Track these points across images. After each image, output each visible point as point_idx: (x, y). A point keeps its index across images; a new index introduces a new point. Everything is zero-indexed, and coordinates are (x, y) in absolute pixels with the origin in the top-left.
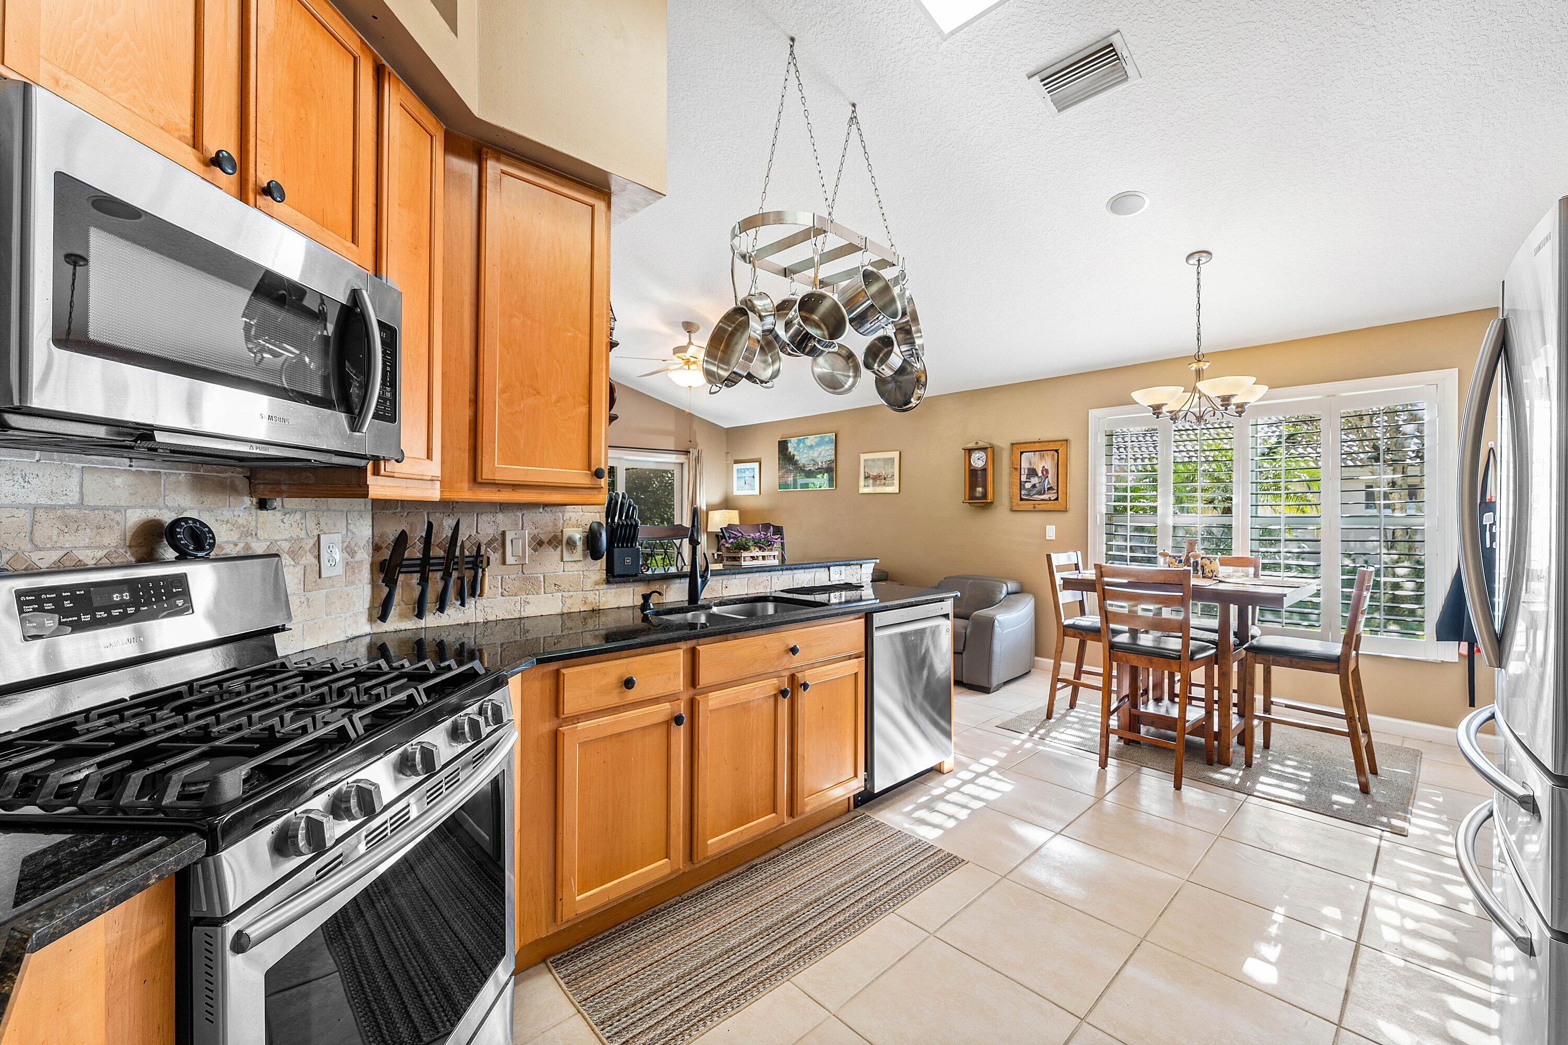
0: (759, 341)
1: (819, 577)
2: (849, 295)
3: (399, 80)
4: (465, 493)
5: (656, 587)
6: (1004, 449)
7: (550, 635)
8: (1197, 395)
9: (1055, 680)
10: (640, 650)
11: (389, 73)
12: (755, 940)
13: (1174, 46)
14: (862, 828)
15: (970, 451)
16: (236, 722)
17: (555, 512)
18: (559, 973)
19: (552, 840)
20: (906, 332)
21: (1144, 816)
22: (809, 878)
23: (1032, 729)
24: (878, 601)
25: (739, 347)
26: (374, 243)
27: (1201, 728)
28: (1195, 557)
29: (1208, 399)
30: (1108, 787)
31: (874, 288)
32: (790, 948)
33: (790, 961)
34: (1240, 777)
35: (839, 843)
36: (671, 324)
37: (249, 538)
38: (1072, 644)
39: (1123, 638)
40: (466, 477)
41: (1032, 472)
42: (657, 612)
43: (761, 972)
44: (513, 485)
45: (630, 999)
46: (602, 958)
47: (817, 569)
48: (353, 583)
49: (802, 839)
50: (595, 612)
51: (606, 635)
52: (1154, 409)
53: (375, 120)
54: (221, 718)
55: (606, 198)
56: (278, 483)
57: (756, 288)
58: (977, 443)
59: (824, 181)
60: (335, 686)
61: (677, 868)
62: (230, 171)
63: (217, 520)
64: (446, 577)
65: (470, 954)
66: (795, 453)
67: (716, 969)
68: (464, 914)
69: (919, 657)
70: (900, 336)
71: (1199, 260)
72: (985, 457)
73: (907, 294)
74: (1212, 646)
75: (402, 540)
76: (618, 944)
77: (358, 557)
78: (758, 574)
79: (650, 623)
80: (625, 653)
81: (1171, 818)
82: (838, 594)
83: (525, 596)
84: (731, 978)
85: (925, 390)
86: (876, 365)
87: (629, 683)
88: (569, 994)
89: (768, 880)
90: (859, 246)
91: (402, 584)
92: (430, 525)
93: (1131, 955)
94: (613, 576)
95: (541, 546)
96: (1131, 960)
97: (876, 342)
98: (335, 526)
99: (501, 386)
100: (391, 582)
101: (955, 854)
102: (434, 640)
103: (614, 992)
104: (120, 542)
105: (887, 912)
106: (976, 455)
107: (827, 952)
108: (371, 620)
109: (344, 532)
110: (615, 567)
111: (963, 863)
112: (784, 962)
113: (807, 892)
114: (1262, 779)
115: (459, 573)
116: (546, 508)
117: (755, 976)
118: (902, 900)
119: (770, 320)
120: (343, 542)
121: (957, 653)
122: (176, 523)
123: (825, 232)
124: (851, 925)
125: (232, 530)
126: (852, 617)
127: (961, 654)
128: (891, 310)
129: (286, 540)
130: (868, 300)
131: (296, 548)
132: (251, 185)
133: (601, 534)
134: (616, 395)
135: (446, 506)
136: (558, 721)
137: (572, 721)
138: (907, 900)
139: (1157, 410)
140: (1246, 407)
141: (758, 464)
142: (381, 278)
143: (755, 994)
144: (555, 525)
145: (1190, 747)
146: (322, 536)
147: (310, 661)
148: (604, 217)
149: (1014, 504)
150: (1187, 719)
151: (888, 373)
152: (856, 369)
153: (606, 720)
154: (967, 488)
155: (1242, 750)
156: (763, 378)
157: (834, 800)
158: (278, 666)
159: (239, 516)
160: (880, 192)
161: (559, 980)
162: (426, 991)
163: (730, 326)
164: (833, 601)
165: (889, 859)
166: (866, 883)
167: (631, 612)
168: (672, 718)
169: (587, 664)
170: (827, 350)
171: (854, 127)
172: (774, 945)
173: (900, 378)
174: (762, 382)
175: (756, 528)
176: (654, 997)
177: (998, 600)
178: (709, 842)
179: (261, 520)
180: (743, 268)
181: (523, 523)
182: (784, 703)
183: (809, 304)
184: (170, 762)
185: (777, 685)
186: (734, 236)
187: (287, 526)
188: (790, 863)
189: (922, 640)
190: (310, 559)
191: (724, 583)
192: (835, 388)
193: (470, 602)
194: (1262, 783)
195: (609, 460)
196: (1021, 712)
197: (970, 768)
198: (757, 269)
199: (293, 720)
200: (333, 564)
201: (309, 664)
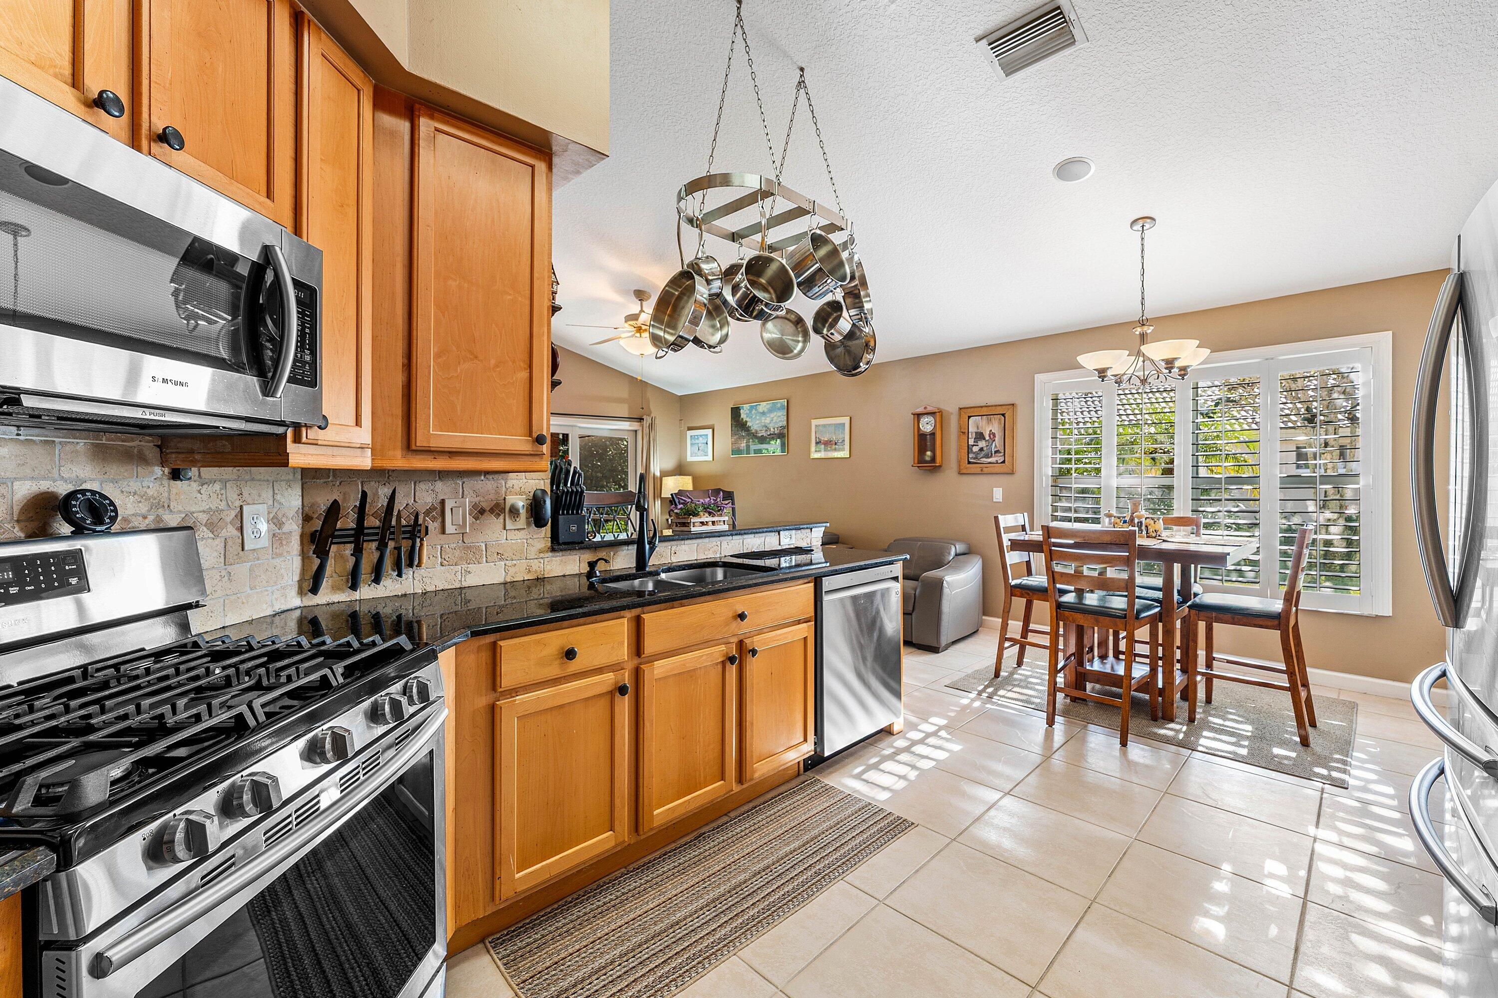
0: (705, 305)
1: (768, 542)
2: (796, 258)
3: (320, 29)
4: (398, 461)
5: (602, 554)
6: (952, 413)
7: (492, 604)
8: (1141, 359)
9: (1003, 639)
10: (582, 620)
11: (309, 21)
12: (702, 912)
13: (1121, 9)
14: (812, 793)
15: (918, 416)
16: (121, 712)
17: (497, 479)
18: (498, 953)
19: (489, 817)
20: (855, 296)
21: (1091, 774)
22: (758, 845)
23: (981, 688)
24: (828, 564)
25: (686, 311)
26: (293, 200)
27: (1147, 685)
28: (1139, 517)
29: (1152, 361)
30: (1056, 745)
31: (822, 252)
32: (737, 920)
33: (737, 934)
34: (1184, 733)
35: (788, 808)
36: (623, 292)
37: (160, 510)
38: (1019, 603)
39: (1070, 598)
40: (399, 444)
41: (980, 436)
42: (604, 579)
43: (706, 947)
44: (450, 452)
45: (570, 980)
46: (543, 936)
47: (767, 534)
48: (281, 555)
49: (751, 805)
50: (540, 580)
51: (551, 603)
52: (1099, 373)
53: (293, 70)
54: (107, 707)
55: (547, 158)
56: (191, 452)
57: (703, 253)
58: (925, 408)
59: (771, 144)
60: (244, 667)
61: (621, 840)
62: (117, 114)
63: (122, 492)
64: (382, 547)
65: (404, 935)
66: (748, 419)
67: (660, 945)
68: (400, 893)
69: (870, 617)
70: (849, 300)
71: (1143, 226)
72: (933, 422)
73: (856, 258)
74: (1157, 604)
75: (334, 510)
76: (560, 921)
77: (286, 528)
78: (707, 540)
79: (596, 590)
80: (566, 623)
81: (1118, 775)
82: (788, 558)
83: (466, 566)
84: (676, 954)
85: (874, 354)
86: (825, 330)
87: (570, 654)
88: (507, 975)
89: (717, 848)
90: (808, 209)
91: (335, 555)
92: (364, 495)
93: (1082, 918)
94: (558, 544)
95: (482, 515)
96: (1082, 923)
97: (825, 307)
98: (260, 496)
99: (436, 350)
100: (322, 553)
101: (905, 817)
102: (369, 612)
103: (554, 972)
104: (6, 516)
105: (836, 880)
106: (925, 420)
107: (775, 924)
108: (301, 592)
109: (271, 502)
110: (560, 535)
111: (913, 826)
112: (731, 936)
113: (756, 860)
114: (1205, 733)
115: (396, 542)
116: (487, 476)
117: (700, 951)
118: (852, 867)
119: (717, 284)
120: (269, 513)
121: (906, 614)
122: (72, 495)
123: (772, 194)
124: (799, 894)
125: (140, 502)
126: (801, 581)
127: (911, 614)
128: (839, 273)
129: (204, 511)
130: (817, 263)
131: (215, 519)
132: (144, 131)
133: (545, 501)
134: (559, 360)
135: (378, 474)
136: (495, 695)
137: (510, 694)
138: (857, 866)
139: (1102, 373)
140: (1189, 370)
141: (711, 430)
142: (300, 236)
143: (700, 970)
144: (497, 493)
145: (1136, 704)
146: (244, 507)
147: (224, 639)
148: (545, 178)
149: (962, 467)
150: (1133, 675)
151: (837, 337)
152: (806, 335)
153: (547, 692)
154: (917, 452)
155: (1186, 705)
156: (711, 343)
157: (784, 765)
158: (189, 646)
159: (149, 487)
160: (828, 156)
161: (498, 961)
162: (356, 977)
163: (678, 291)
164: (783, 565)
165: (838, 824)
166: (815, 849)
167: (576, 580)
168: (616, 688)
169: (526, 635)
170: (775, 314)
171: (802, 91)
172: (721, 917)
173: (850, 343)
174: (710, 347)
175: (706, 493)
176: (596, 976)
177: (946, 561)
178: (655, 813)
179: (174, 491)
180: (690, 233)
181: (463, 491)
182: (732, 670)
183: (755, 267)
184: (30, 762)
185: (725, 652)
186: (680, 199)
187: (205, 497)
188: (738, 830)
189: (872, 603)
190: (232, 531)
191: (673, 549)
192: (784, 353)
193: (408, 573)
194: (1206, 737)
195: (551, 427)
196: (969, 671)
197: (919, 728)
198: (704, 233)
199: (187, 707)
200: (257, 537)
201: (223, 642)
